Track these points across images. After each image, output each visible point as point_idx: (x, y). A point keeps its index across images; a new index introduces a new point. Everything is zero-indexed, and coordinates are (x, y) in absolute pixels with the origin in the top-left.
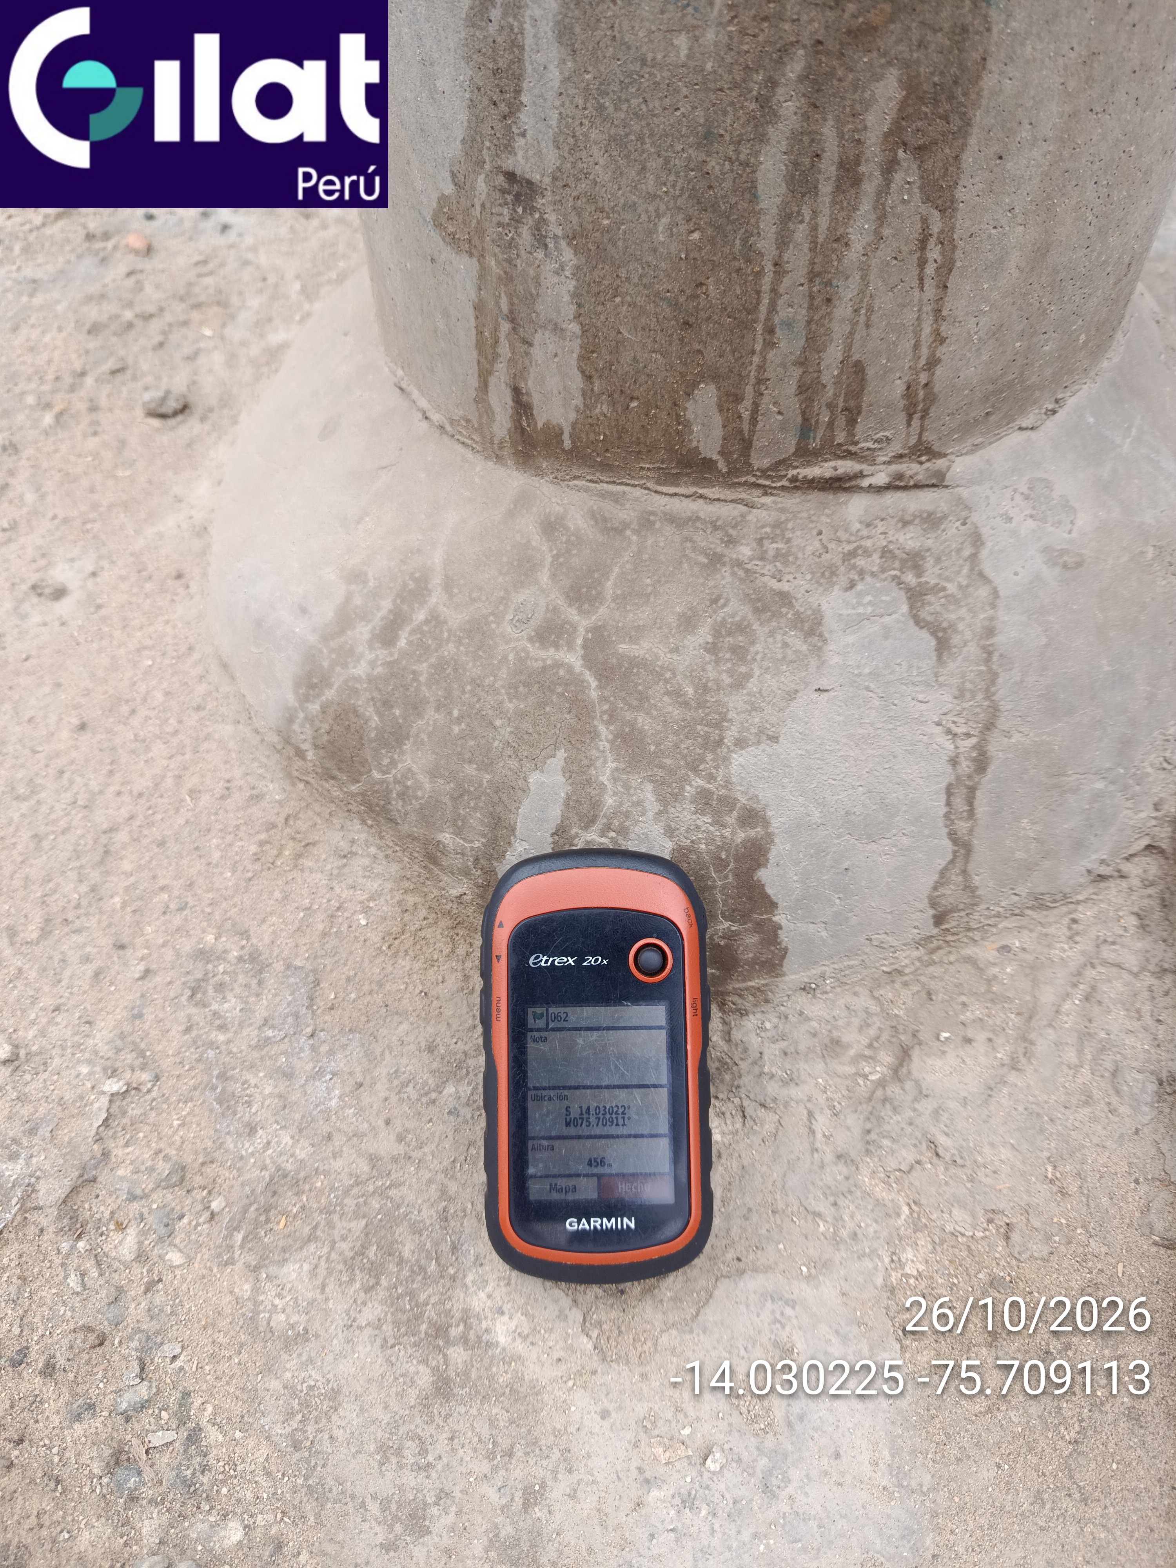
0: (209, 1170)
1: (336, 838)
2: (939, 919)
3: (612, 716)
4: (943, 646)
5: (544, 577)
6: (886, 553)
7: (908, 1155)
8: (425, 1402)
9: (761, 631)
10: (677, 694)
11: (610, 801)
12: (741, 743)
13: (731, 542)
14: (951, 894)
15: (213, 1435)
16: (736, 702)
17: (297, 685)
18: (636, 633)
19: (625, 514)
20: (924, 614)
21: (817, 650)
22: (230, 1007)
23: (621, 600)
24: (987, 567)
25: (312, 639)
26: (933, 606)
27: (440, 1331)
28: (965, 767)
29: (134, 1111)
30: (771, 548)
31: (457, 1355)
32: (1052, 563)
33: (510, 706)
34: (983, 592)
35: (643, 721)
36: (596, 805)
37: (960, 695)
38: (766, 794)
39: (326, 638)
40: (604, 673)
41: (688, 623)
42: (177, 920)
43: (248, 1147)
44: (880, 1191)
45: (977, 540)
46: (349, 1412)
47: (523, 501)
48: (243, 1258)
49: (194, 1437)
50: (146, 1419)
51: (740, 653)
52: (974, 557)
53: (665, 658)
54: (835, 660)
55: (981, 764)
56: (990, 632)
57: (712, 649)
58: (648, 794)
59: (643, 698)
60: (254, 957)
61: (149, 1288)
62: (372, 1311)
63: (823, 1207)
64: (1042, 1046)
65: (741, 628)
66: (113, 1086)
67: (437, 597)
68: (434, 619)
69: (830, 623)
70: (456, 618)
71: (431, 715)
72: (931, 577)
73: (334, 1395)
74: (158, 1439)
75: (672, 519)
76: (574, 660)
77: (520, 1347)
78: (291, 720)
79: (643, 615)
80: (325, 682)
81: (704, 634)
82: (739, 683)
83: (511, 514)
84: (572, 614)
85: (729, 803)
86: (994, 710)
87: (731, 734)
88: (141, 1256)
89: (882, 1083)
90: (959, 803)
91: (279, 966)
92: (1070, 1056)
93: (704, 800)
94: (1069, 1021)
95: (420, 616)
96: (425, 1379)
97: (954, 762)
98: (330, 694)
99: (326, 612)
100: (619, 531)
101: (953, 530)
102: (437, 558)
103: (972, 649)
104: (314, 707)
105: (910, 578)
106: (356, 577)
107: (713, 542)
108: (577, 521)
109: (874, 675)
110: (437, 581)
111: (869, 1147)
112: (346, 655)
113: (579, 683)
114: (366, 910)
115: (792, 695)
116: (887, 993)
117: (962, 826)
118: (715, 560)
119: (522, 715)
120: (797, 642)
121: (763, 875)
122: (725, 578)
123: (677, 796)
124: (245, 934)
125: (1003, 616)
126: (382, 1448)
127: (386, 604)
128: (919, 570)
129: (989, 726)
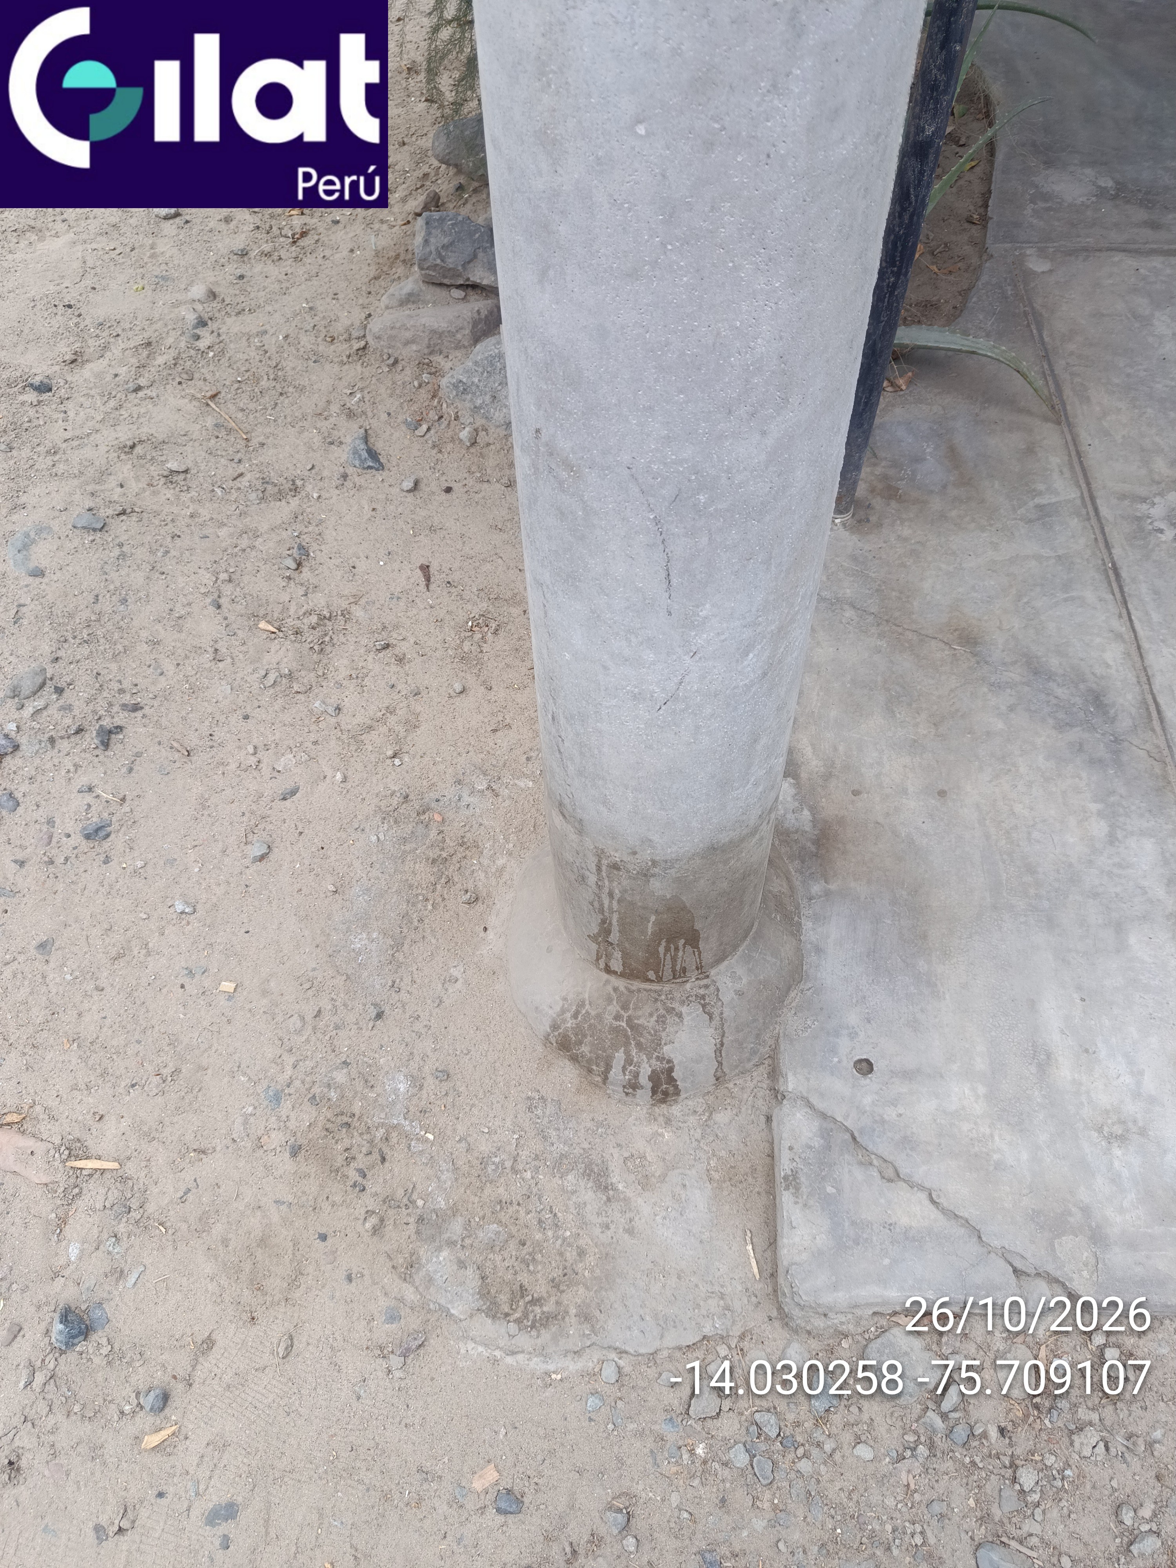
0: (544, 1155)
1: (561, 1063)
2: (717, 1080)
3: (634, 1039)
4: (711, 1018)
5: (615, 1003)
6: (696, 996)
7: (711, 1139)
8: (605, 1203)
9: (668, 1017)
10: (649, 1033)
11: (635, 1060)
12: (665, 1044)
13: (660, 995)
14: (719, 1074)
15: (559, 1215)
16: (663, 1034)
17: (550, 1027)
18: (638, 1018)
19: (634, 988)
20: (706, 1010)
21: (682, 1021)
22: (539, 1112)
23: (635, 1009)
24: (720, 997)
25: (554, 1016)
26: (708, 1007)
27: (606, 1188)
28: (718, 1046)
29: (522, 1142)
30: (669, 996)
31: (611, 1192)
32: (736, 994)
33: (609, 1037)
34: (720, 1003)
35: (642, 1040)
36: (632, 1061)
37: (716, 1029)
38: (672, 1056)
39: (558, 1016)
40: (632, 1029)
41: (651, 1015)
42: (519, 1088)
43: (552, 1149)
44: (705, 1148)
45: (718, 990)
46: (589, 1207)
47: (607, 982)
48: (558, 1175)
49: (555, 1215)
50: (543, 1212)
51: (664, 1022)
52: (717, 995)
53: (646, 1024)
54: (686, 1023)
55: (722, 1044)
56: (722, 1013)
57: (657, 1021)
58: (644, 1057)
59: (642, 1034)
60: (542, 1098)
61: (536, 1184)
62: (590, 1184)
63: (692, 1152)
64: (743, 1109)
65: (664, 1016)
66: (516, 1136)
67: (588, 1007)
68: (587, 1012)
69: (684, 1015)
70: (593, 1013)
71: (589, 1039)
72: (707, 1001)
73: (585, 1203)
74: (547, 1216)
75: (645, 990)
76: (624, 1024)
77: (625, 1190)
78: (549, 1035)
79: (640, 1013)
80: (559, 1027)
81: (655, 1018)
82: (664, 1030)
83: (604, 985)
84: (622, 1012)
85: (664, 1058)
86: (724, 1032)
87: (663, 1042)
88: (532, 1178)
89: (706, 1121)
90: (718, 1054)
91: (550, 1100)
92: (750, 1112)
93: (658, 1058)
94: (750, 1103)
95: (584, 1012)
96: (605, 1198)
97: (716, 1045)
98: (561, 1031)
99: (558, 1008)
100: (633, 992)
101: (712, 988)
102: (587, 996)
103: (718, 1018)
104: (556, 1034)
105: (702, 1002)
106: (565, 999)
107: (655, 995)
108: (622, 988)
109: (695, 1026)
110: (587, 1002)
111: (703, 1137)
112: (564, 1021)
113: (626, 1030)
114: (570, 1083)
115: (677, 1032)
116: (707, 1097)
117: (719, 1059)
118: (656, 1000)
119: (612, 1039)
120: (677, 1019)
121: (673, 1074)
122: (659, 1004)
123: (651, 1058)
124: (538, 1091)
125: (724, 1009)
126: (597, 1213)
127: (574, 1008)
128: (704, 1000)
129: (723, 1036)
